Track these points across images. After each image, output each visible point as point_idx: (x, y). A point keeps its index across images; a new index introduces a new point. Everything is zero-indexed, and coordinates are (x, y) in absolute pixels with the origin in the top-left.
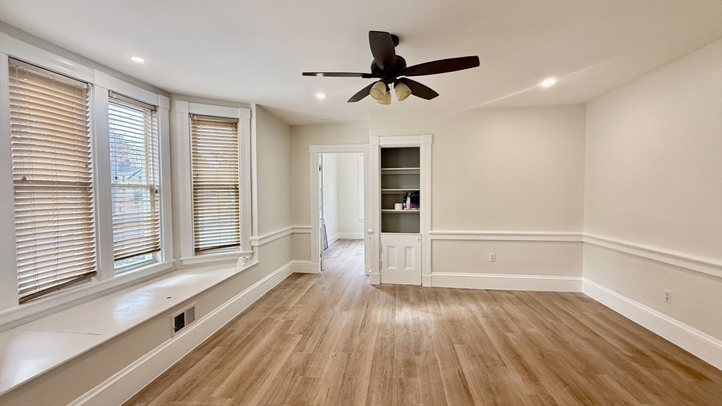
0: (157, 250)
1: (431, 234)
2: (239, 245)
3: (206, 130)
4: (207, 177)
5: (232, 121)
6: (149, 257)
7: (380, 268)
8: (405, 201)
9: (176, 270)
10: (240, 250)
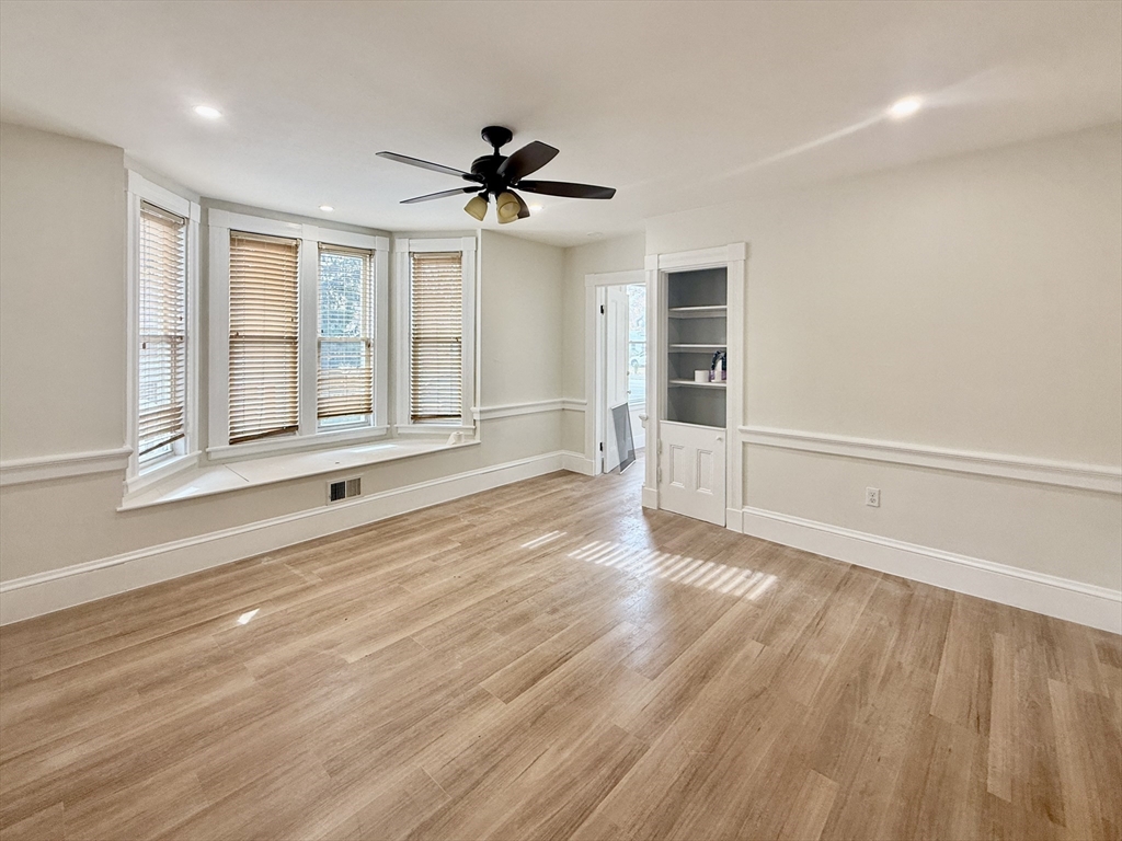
0: (369, 411)
1: (742, 431)
2: (460, 416)
3: (429, 268)
4: (429, 328)
5: (455, 255)
6: (362, 418)
7: (659, 481)
8: (714, 368)
9: (392, 438)
10: (458, 423)
